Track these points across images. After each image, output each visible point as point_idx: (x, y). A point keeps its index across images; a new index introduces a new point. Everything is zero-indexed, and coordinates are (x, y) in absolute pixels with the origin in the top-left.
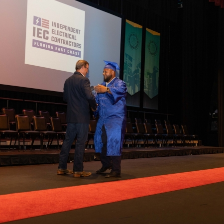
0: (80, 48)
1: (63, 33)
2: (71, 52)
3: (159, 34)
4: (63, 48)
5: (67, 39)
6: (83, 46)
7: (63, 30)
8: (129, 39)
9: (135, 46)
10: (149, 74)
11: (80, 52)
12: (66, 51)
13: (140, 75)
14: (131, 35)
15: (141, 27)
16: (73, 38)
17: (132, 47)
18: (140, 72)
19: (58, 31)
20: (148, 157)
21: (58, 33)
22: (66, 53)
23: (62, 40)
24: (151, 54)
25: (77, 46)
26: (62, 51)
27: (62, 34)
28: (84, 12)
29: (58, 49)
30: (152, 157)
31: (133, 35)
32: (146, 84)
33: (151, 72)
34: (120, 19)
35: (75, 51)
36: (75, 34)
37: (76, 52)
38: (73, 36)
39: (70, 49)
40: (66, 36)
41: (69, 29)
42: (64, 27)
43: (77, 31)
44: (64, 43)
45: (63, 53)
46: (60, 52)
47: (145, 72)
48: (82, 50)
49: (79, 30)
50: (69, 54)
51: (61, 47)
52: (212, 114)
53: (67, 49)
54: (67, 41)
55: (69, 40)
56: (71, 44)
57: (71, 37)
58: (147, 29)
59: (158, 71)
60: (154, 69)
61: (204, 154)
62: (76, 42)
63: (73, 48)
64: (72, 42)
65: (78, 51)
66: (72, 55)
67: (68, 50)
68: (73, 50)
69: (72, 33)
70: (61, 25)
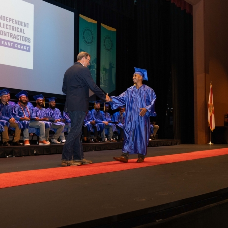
0: (30, 42)
1: (10, 26)
2: (19, 46)
3: (115, 30)
4: (10, 42)
5: (14, 33)
6: (32, 40)
7: (10, 23)
8: (83, 34)
9: (90, 41)
10: (105, 69)
11: (29, 46)
12: (13, 46)
13: (96, 71)
14: (85, 30)
15: (95, 22)
16: (21, 32)
17: (87, 42)
18: (96, 67)
19: (3, 24)
20: (96, 150)
21: (3, 26)
22: (13, 47)
23: (8, 33)
24: (107, 49)
25: (26, 40)
26: (9, 45)
27: (8, 27)
28: (32, 6)
29: (4, 43)
30: (101, 150)
31: (88, 30)
32: (102, 80)
33: (108, 67)
34: (73, 14)
35: (24, 45)
36: (23, 28)
37: (25, 47)
38: (21, 29)
39: (18, 44)
40: (13, 29)
41: (16, 22)
42: (10, 20)
43: (26, 25)
44: (11, 36)
45: (10, 47)
46: (7, 46)
47: (101, 68)
48: (32, 44)
49: (28, 24)
50: (18, 48)
51: (7, 41)
52: (170, 109)
53: (14, 43)
54: (14, 35)
55: (16, 33)
56: (19, 38)
57: (19, 30)
58: (102, 25)
59: (115, 66)
60: (110, 64)
61: (158, 146)
62: (25, 36)
63: (22, 42)
64: (21, 36)
65: (27, 46)
66: (20, 49)
67: (16, 45)
68: (21, 44)
69: (20, 27)
70: (7, 17)
